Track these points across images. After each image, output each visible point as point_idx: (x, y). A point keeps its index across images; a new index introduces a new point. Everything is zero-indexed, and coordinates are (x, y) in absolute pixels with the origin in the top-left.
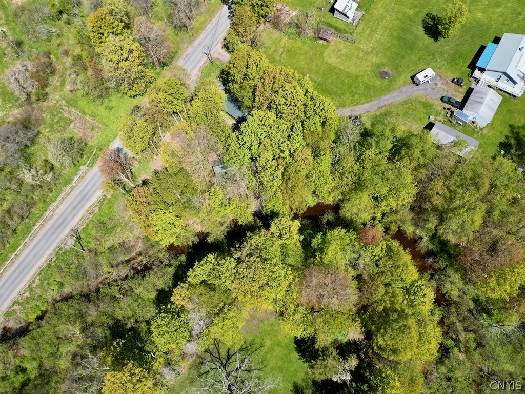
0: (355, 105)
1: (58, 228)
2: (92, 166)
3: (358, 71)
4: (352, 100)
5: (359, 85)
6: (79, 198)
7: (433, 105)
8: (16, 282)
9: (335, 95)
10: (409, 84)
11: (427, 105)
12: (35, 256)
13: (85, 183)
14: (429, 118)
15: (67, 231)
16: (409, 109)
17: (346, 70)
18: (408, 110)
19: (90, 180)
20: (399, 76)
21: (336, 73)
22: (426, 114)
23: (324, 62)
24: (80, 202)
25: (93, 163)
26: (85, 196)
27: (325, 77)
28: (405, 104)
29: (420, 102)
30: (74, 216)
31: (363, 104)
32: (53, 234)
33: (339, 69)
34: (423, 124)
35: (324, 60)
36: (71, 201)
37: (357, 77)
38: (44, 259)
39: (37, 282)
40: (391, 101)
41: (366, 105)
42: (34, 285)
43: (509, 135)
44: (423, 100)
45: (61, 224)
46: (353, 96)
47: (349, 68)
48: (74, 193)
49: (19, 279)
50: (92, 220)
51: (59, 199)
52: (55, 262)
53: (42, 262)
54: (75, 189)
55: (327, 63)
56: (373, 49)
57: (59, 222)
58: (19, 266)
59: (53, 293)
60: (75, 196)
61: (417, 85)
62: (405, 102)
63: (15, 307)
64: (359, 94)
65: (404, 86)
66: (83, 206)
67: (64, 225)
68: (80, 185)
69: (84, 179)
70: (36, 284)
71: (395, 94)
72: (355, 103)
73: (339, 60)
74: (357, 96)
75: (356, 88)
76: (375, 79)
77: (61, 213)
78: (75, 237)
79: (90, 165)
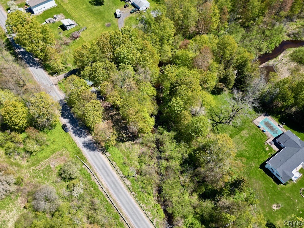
1: (116, 187)
2: (86, 160)
6: (103, 171)
8: (139, 218)
11: (131, 18)
12: (128, 203)
13: (95, 166)
14: (137, 19)
15: (120, 182)
16: (129, 24)
19: (95, 162)
20: (112, 21)
22: (134, 20)
24: (106, 171)
25: (84, 159)
26: (103, 167)
29: (128, 20)
30: (113, 176)
32: (118, 190)
34: (139, 22)
36: (102, 176)
38: (132, 198)
39: (143, 206)
42: (145, 208)
44: (128, 18)
45: (114, 184)
47: (98, 35)
48: (99, 174)
49: (138, 216)
50: (120, 168)
51: (97, 183)
52: (136, 193)
53: (133, 200)
54: (96, 173)
55: (90, 41)
57: (113, 186)
58: (130, 214)
59: (153, 201)
60: (100, 173)
61: (120, 18)
62: (126, 24)
65: (118, 22)
66: (109, 170)
67: (116, 183)
68: (94, 169)
69: (92, 166)
70: (145, 207)
71: (120, 25)
73: (91, 37)
76: (109, 29)
77: (107, 184)
78: (126, 179)
79: (85, 161)
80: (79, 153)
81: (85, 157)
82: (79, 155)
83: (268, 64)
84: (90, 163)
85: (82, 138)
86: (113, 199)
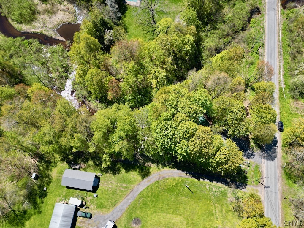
0: (149, 187)
1: (271, 54)
2: (280, 88)
3: (157, 217)
4: (152, 190)
5: (152, 205)
7: (97, 208)
8: (270, 27)
9: (165, 189)
10: (117, 220)
11: (101, 206)
12: (271, 39)
13: (276, 78)
14: (97, 195)
15: (266, 54)
16: (112, 198)
17: (165, 214)
18: (112, 197)
19: (274, 81)
20: (126, 225)
21: (171, 208)
22: (100, 198)
23: (183, 216)
25: (281, 90)
27: (177, 202)
28: (115, 201)
29: (106, 207)
31: (144, 190)
32: (271, 50)
33: (170, 213)
34: (100, 189)
35: (184, 217)
37: (155, 212)
39: (261, 30)
40: (126, 200)
41: (142, 190)
42: (262, 29)
43: (41, 205)
44: (104, 209)
46: (152, 193)
47: (163, 218)
48: (277, 72)
49: (270, 28)
51: (282, 67)
52: (261, 40)
53: (266, 38)
54: (278, 74)
55: (181, 215)
57: (273, 56)
58: (275, 34)
59: (251, 31)
62: (116, 203)
63: (262, 19)
64: (149, 197)
65: (120, 217)
67: (270, 56)
68: (278, 77)
69: (278, 80)
71: (125, 207)
72: (149, 188)
73: (173, 221)
74: (150, 194)
75: (153, 201)
76: (142, 215)
77: (276, 61)
78: (260, 53)
79: (281, 88)
80: (282, 98)
81: (279, 91)
82: (282, 96)
84: (278, 83)
86: (279, 48)
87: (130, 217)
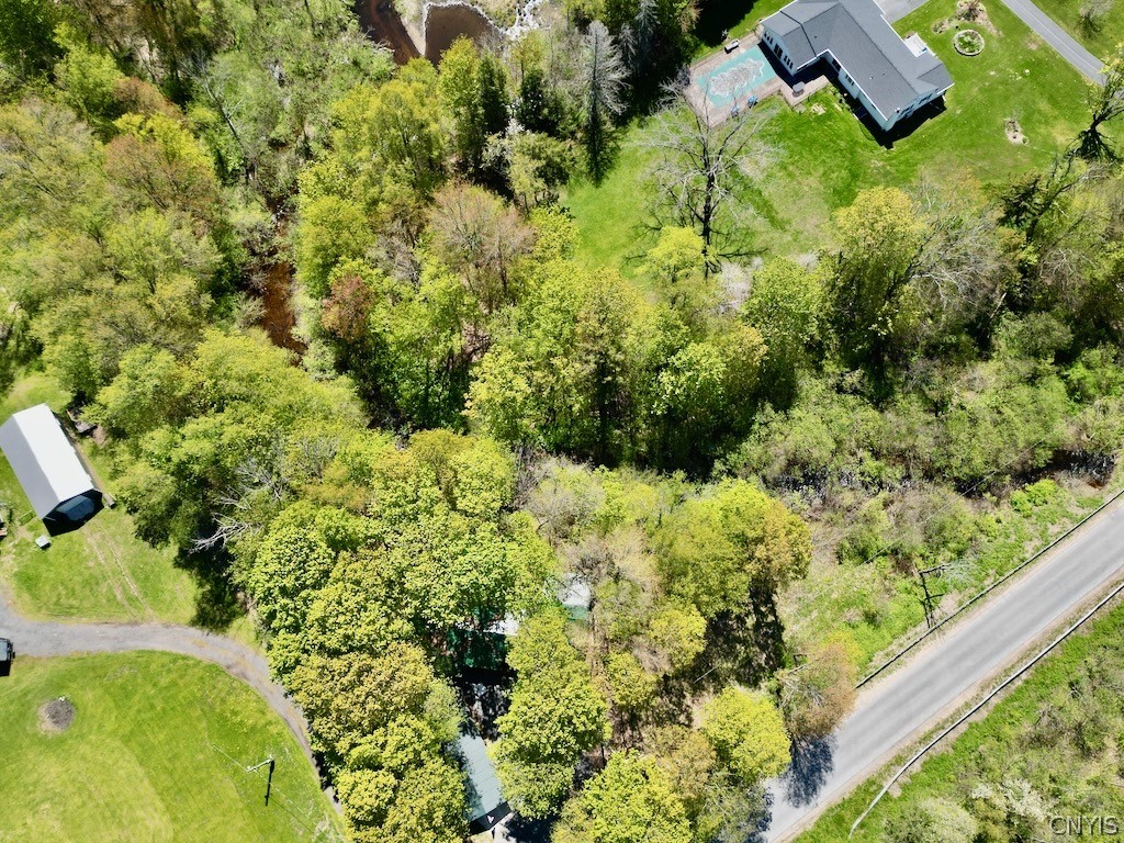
0: (184, 658)
1: (972, 651)
2: (871, 782)
3: (117, 755)
4: (181, 677)
5: (139, 711)
6: (914, 705)
7: (15, 575)
8: (1074, 563)
9: (212, 708)
10: (23, 657)
11: (28, 581)
12: (1030, 603)
13: (894, 740)
14: (48, 546)
15: (953, 633)
16: (73, 590)
17: (141, 771)
18: (77, 588)
19: (878, 743)
20: (29, 692)
21: (171, 774)
22: (46, 561)
23: (178, 827)
24: (914, 694)
25: (866, 791)
26: (899, 705)
27: (204, 775)
28: (71, 607)
29: (35, 597)
30: (931, 664)
31: (164, 653)
32: (985, 641)
33: (154, 784)
34: (70, 539)
35: (176, 833)
36: (935, 707)
37: (126, 740)
38: (1010, 589)
39: (1030, 549)
40: (97, 630)
41: (159, 647)
42: (1037, 543)
44: (26, 596)
45: (964, 656)
46: (174, 684)
47: (129, 776)
48: (924, 724)
49: (1068, 568)
50: (894, 637)
51: (963, 728)
52: (987, 575)
53: (1016, 585)
54: (922, 735)
55: (175, 820)
56: (33, 807)
57: (969, 663)
58: (1067, 596)
59: (995, 516)
60: (923, 717)
61: (10, 645)
62: (67, 612)
63: (1081, 512)
64: (155, 685)
65: (40, 658)
66: (909, 680)
67: (959, 652)
68: (908, 743)
69: (894, 753)
70: (1033, 544)
71: (76, 647)
72: (180, 662)
73: (140, 813)
74: (164, 681)
75: (152, 707)
76: (90, 710)
77: (963, 687)
78: (937, 613)
79: (874, 788)
80: (839, 821)
81: (859, 788)
82: (847, 815)
83: (418, 18)
84: (883, 762)
85: (770, 810)
86: (1018, 662)
87: (58, 684)
